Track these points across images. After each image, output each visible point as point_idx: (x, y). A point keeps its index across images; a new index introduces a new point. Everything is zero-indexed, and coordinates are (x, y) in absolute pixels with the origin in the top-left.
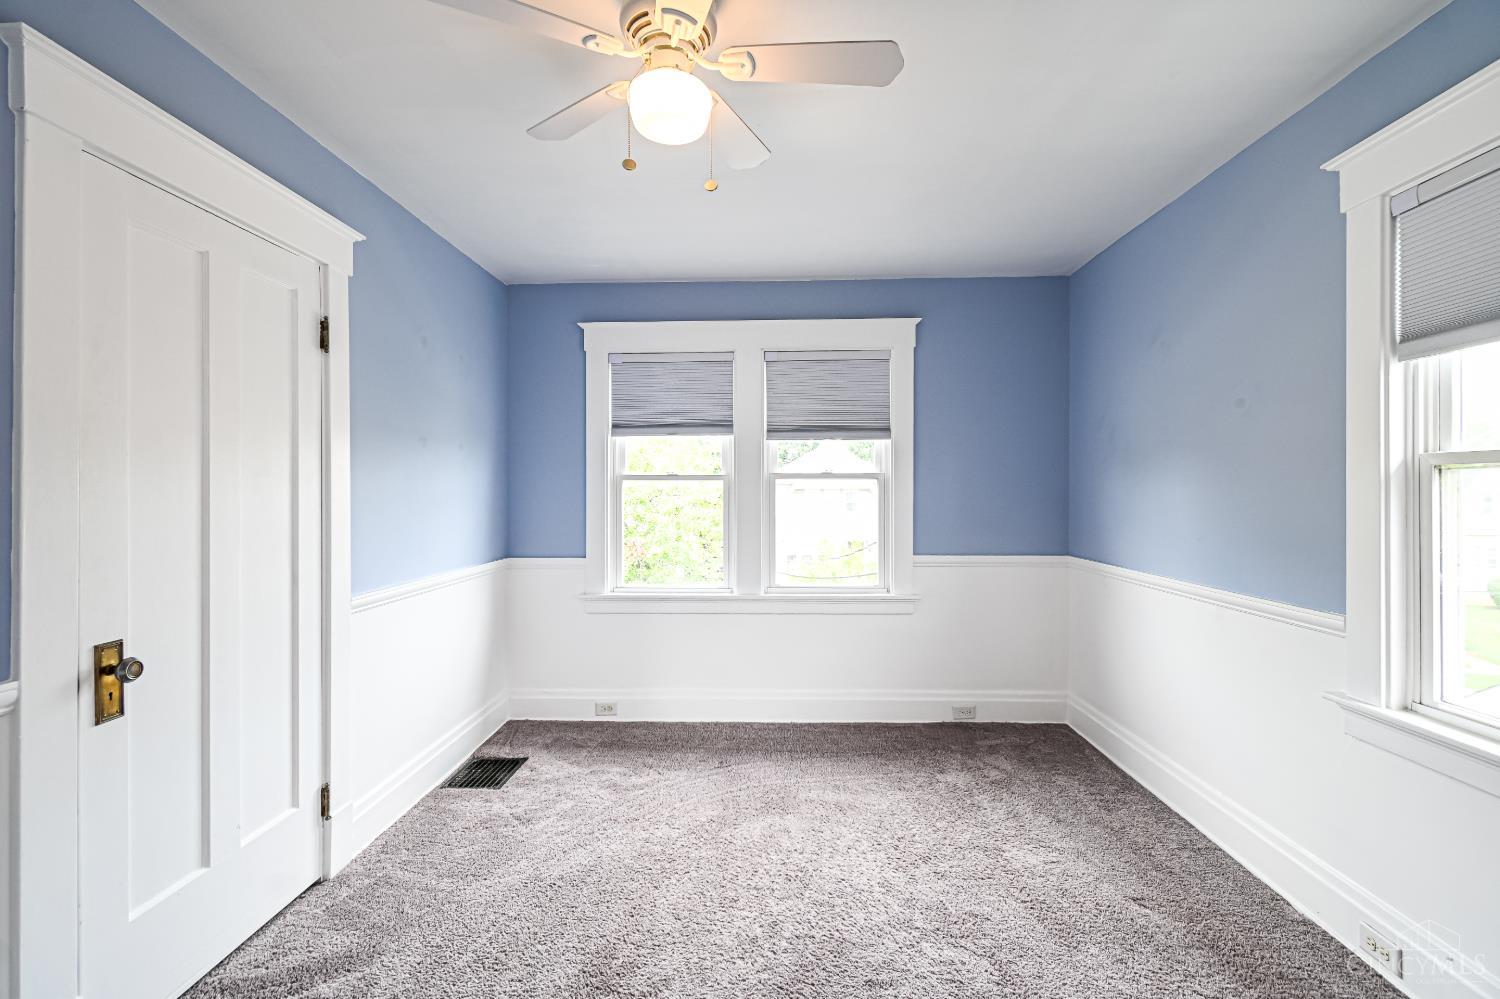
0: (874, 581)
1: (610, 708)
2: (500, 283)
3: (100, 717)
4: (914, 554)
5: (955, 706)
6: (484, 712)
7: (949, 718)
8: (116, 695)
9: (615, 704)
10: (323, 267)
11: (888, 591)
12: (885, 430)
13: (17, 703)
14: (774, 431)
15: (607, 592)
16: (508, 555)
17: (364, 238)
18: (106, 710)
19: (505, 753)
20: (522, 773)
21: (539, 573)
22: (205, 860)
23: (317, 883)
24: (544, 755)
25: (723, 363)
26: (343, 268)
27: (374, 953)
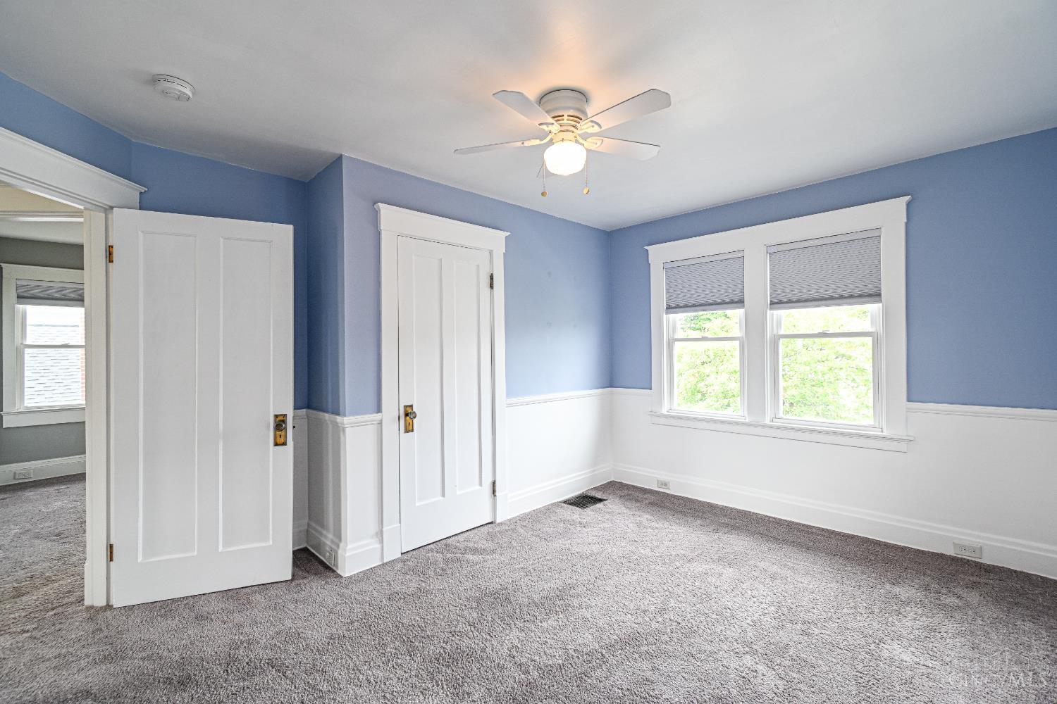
0: (870, 421)
1: (666, 485)
2: (604, 232)
3: (407, 431)
4: (909, 400)
5: (955, 541)
6: (594, 471)
7: (950, 552)
8: (411, 424)
9: (669, 482)
10: (491, 253)
11: (882, 431)
12: (875, 296)
13: (382, 420)
14: (776, 303)
15: (664, 411)
16: (611, 386)
17: (509, 233)
18: (409, 429)
19: (599, 495)
20: (599, 505)
21: (628, 397)
22: (443, 495)
23: (491, 523)
24: (617, 501)
25: (739, 258)
26: (499, 250)
27: (493, 552)
